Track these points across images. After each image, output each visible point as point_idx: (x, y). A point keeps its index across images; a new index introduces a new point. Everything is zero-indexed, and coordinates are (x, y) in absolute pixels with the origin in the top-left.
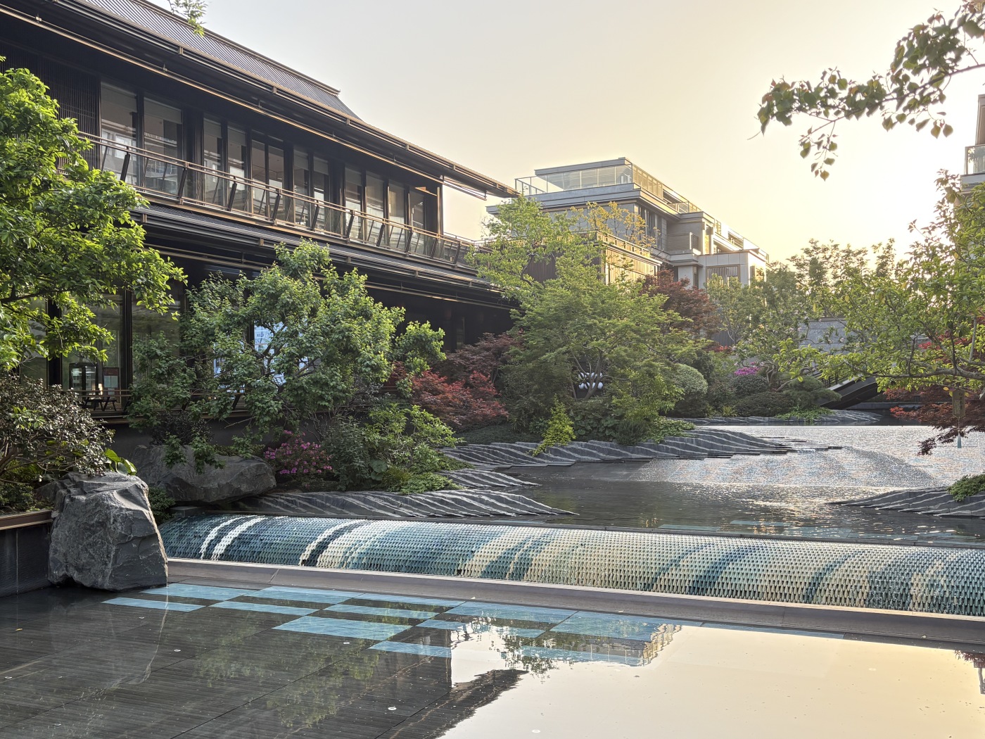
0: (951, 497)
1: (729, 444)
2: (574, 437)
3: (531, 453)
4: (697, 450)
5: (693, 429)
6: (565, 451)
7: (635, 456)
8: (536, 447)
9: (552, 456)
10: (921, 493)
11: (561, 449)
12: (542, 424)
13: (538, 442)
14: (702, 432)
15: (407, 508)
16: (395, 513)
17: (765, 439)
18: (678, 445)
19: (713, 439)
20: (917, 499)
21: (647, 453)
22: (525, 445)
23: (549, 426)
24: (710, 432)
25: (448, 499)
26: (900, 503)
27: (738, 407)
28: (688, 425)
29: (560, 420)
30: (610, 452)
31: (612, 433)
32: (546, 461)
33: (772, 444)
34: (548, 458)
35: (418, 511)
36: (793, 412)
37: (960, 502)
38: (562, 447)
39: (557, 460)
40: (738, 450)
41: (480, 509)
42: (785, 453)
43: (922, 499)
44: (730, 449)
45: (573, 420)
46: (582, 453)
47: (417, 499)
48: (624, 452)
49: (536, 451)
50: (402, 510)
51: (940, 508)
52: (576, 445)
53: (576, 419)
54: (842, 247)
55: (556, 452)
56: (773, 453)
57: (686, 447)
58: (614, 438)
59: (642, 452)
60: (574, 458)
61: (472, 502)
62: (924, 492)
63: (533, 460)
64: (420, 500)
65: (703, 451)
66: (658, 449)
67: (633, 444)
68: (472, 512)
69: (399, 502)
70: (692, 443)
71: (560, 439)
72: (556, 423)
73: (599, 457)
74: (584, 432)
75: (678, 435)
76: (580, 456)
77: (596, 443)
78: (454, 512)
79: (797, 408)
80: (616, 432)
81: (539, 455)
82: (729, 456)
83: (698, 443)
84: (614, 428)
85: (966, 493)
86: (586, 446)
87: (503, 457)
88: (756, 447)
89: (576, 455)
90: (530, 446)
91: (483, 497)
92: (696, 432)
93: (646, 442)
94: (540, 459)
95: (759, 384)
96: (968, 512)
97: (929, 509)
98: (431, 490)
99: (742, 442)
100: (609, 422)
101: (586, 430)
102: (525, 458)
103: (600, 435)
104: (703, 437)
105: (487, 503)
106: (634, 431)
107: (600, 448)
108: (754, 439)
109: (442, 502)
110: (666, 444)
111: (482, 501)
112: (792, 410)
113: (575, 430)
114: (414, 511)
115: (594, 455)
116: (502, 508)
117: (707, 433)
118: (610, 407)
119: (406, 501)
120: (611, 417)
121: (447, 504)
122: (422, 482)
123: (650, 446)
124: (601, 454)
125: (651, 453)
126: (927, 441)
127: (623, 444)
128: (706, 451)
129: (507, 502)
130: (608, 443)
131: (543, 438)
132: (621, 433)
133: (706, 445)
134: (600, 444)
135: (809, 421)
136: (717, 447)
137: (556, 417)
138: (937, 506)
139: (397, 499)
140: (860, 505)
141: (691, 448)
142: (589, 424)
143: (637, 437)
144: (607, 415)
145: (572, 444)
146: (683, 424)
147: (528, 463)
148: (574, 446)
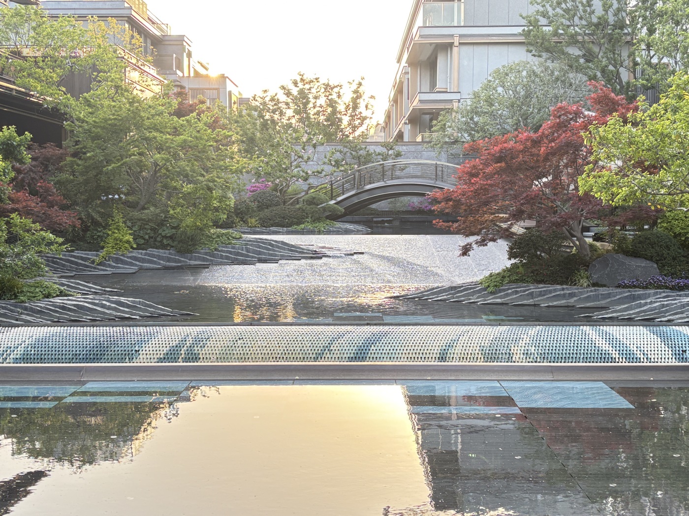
0: (485, 289)
1: (274, 251)
2: (135, 246)
3: (93, 262)
4: (248, 256)
5: (241, 238)
6: (126, 259)
7: (193, 262)
8: (97, 255)
9: (114, 264)
10: (460, 287)
11: (122, 257)
12: (101, 234)
13: (97, 251)
14: (250, 241)
15: (28, 315)
16: (17, 320)
17: (301, 246)
18: (230, 253)
19: (260, 247)
20: (459, 292)
21: (204, 260)
22: (85, 254)
23: (108, 235)
24: (256, 240)
25: (69, 305)
26: (446, 295)
27: (260, 219)
28: (236, 234)
29: (118, 230)
30: (169, 260)
31: (170, 242)
32: (108, 269)
33: (309, 250)
34: (110, 266)
35: (40, 318)
36: (306, 223)
37: (492, 293)
38: (123, 255)
39: (119, 268)
40: (282, 256)
41: (104, 313)
42: (321, 258)
43: (462, 291)
44: (276, 256)
45: (131, 229)
46: (143, 261)
47: (37, 306)
48: (182, 259)
49: (97, 260)
50: (24, 317)
51: (478, 298)
52: (135, 254)
53: (134, 229)
54: (323, 80)
55: (117, 260)
56: (312, 258)
57: (238, 254)
58: (172, 247)
59: (199, 259)
60: (136, 265)
61: (95, 307)
62: (462, 286)
63: (95, 268)
64: (41, 307)
65: (253, 257)
66: (213, 256)
67: (191, 252)
68: (97, 317)
69: (19, 310)
70: (242, 250)
71: (120, 248)
72: (114, 233)
73: (159, 264)
74: (142, 241)
75: (229, 244)
76: (141, 264)
77: (155, 252)
78: (78, 317)
79: (309, 220)
80: (173, 241)
81: (100, 264)
82: (276, 261)
83: (248, 250)
84: (171, 238)
85: (496, 286)
86: (146, 254)
87: (64, 265)
88: (296, 253)
89: (138, 263)
90: (91, 255)
91: (104, 302)
92: (245, 241)
93: (202, 250)
94: (102, 268)
95: (274, 199)
96: (499, 301)
97: (470, 299)
98: (48, 297)
99: (284, 249)
100: (167, 231)
101: (144, 239)
102: (87, 266)
103: (158, 244)
104: (251, 245)
105: (109, 308)
106: (192, 240)
107: (160, 256)
108: (293, 246)
109: (63, 308)
110: (220, 251)
111: (103, 306)
112: (305, 222)
113: (134, 239)
114: (37, 317)
115: (155, 263)
116: (125, 312)
117: (254, 241)
118: (166, 217)
119: (26, 309)
120: (167, 227)
121: (70, 310)
122: (37, 290)
123: (206, 254)
124: (162, 262)
125: (207, 260)
126: (467, 245)
127: (181, 252)
128: (255, 257)
129: (128, 306)
130: (167, 251)
131: (103, 248)
132: (179, 242)
133: (255, 252)
134: (158, 252)
135: (320, 231)
136: (264, 254)
137: (115, 227)
138: (475, 297)
139: (16, 306)
140: (414, 298)
141: (242, 255)
142: (147, 234)
143: (194, 245)
144: (162, 225)
145: (131, 252)
146: (232, 233)
147: (90, 271)
148: (134, 255)
